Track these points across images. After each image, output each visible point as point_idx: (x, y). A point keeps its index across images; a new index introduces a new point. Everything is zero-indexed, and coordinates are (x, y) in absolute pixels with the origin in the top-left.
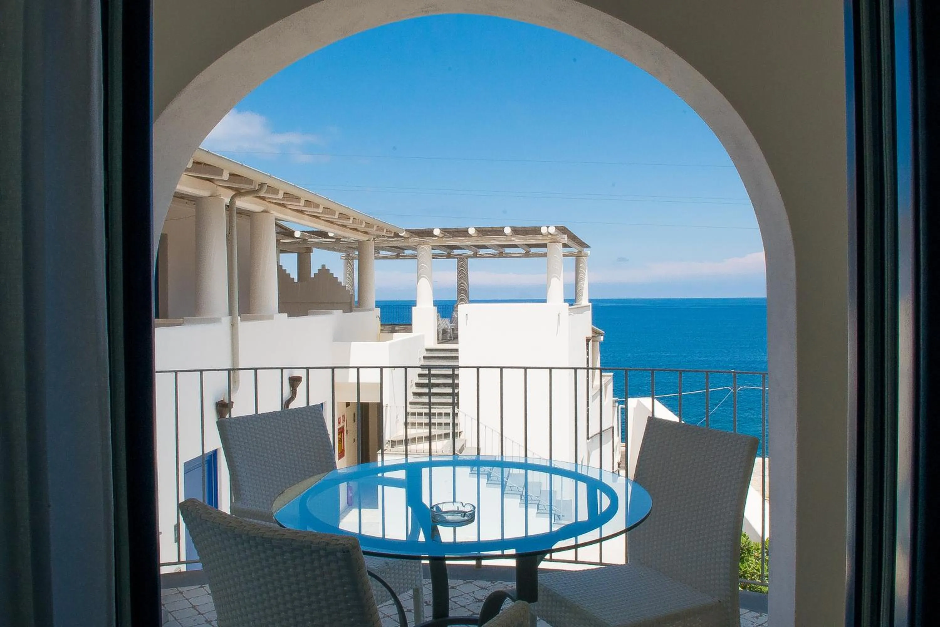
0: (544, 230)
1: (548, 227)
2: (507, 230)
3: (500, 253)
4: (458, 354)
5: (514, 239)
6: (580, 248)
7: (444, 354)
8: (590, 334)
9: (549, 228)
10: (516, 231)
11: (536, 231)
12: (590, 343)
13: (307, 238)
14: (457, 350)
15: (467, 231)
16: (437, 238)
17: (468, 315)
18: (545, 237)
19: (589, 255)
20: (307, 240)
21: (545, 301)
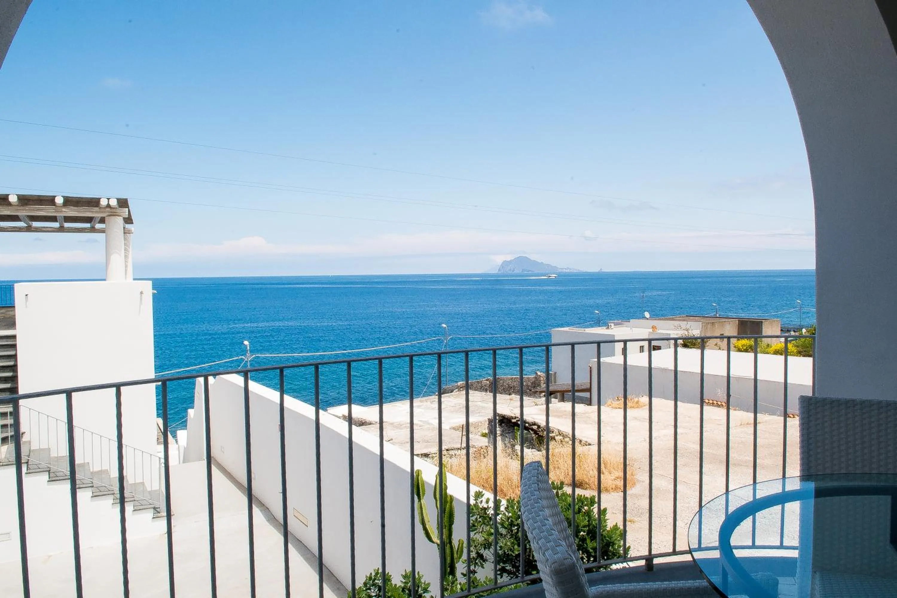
0: (104, 202)
2: (59, 200)
3: (29, 226)
4: (16, 341)
5: (65, 210)
7: (7, 341)
9: (110, 200)
10: (70, 202)
11: (94, 203)
14: (14, 337)
15: (8, 199)
17: (27, 295)
18: (102, 210)
21: (105, 280)
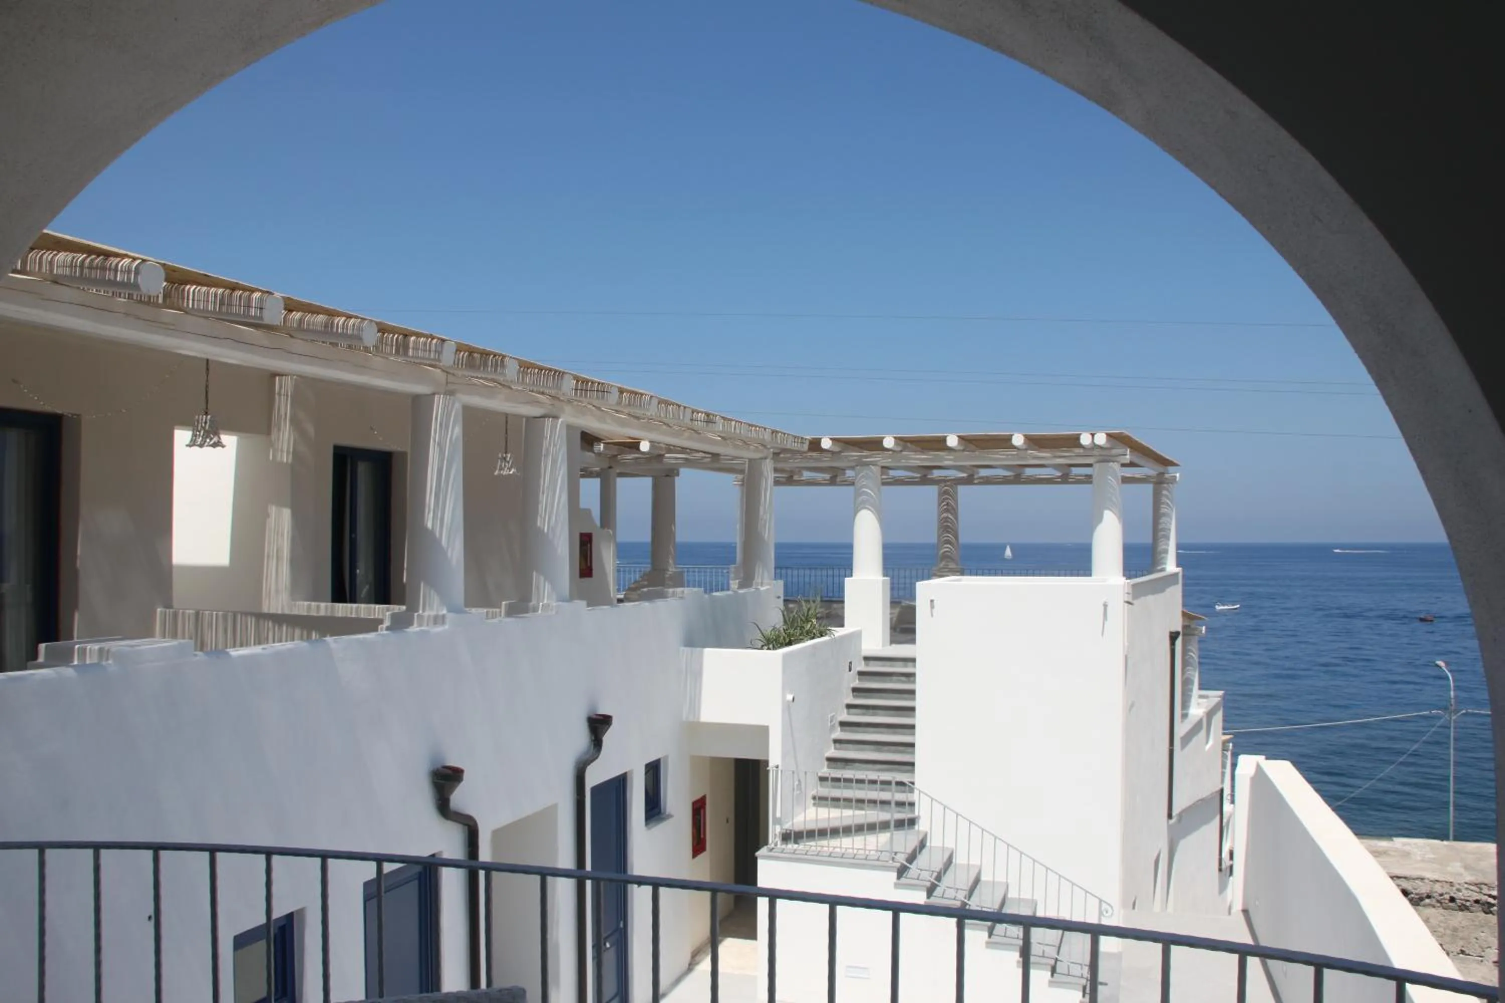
0: (1085, 440)
1: (1093, 435)
2: (1018, 440)
3: (1016, 475)
4: (915, 667)
5: (1034, 455)
6: (1161, 469)
8: (1178, 627)
9: (1096, 436)
10: (1034, 442)
11: (1071, 442)
12: (1179, 642)
13: (663, 453)
14: (914, 660)
15: (944, 442)
16: (890, 452)
17: (935, 602)
18: (1089, 452)
19: (1178, 479)
20: (663, 455)
21: (1087, 573)
